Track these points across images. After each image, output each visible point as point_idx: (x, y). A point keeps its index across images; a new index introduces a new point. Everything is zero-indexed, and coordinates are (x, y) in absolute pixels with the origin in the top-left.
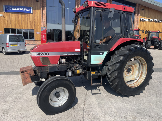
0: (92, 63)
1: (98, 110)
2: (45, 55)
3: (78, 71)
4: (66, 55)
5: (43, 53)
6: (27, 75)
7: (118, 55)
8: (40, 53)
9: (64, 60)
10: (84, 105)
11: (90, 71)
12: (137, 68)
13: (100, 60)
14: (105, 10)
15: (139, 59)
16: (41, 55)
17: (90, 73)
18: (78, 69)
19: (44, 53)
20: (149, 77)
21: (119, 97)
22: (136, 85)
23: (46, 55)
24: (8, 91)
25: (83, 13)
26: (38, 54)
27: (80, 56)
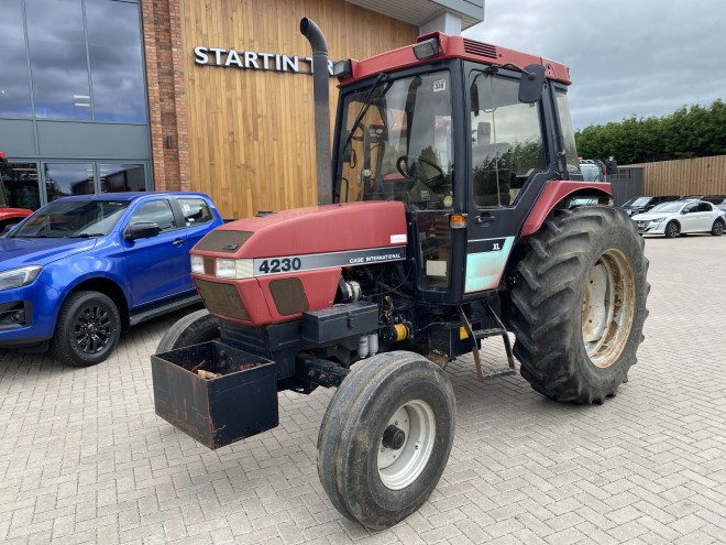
0: (468, 288)
2: (288, 269)
3: (402, 330)
4: (359, 261)
5: (280, 260)
13: (493, 273)
16: (274, 270)
18: (400, 322)
19: (283, 261)
23: (292, 271)
25: (392, 81)
26: (261, 269)
27: (408, 264)
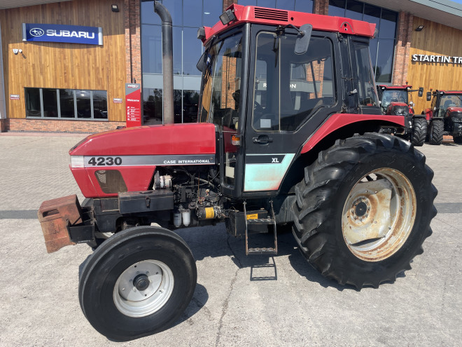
0: (247, 188)
1: (262, 330)
2: (112, 164)
3: (210, 212)
4: (173, 163)
5: (105, 158)
6: (60, 221)
7: (324, 166)
8: (96, 158)
9: (167, 180)
10: (224, 313)
11: (242, 210)
12: (385, 201)
13: (273, 179)
14: (287, 30)
15: (392, 175)
16: (100, 164)
17: (244, 217)
18: (211, 206)
19: (107, 159)
20: (421, 231)
21: (330, 288)
22: (382, 254)
23: (114, 165)
24: (14, 267)
25: (223, 40)
26: (90, 163)
27: (216, 167)
